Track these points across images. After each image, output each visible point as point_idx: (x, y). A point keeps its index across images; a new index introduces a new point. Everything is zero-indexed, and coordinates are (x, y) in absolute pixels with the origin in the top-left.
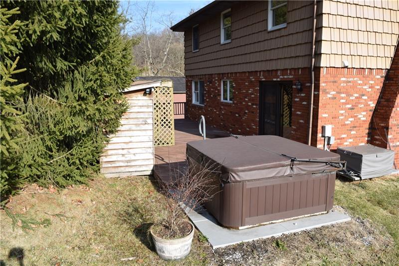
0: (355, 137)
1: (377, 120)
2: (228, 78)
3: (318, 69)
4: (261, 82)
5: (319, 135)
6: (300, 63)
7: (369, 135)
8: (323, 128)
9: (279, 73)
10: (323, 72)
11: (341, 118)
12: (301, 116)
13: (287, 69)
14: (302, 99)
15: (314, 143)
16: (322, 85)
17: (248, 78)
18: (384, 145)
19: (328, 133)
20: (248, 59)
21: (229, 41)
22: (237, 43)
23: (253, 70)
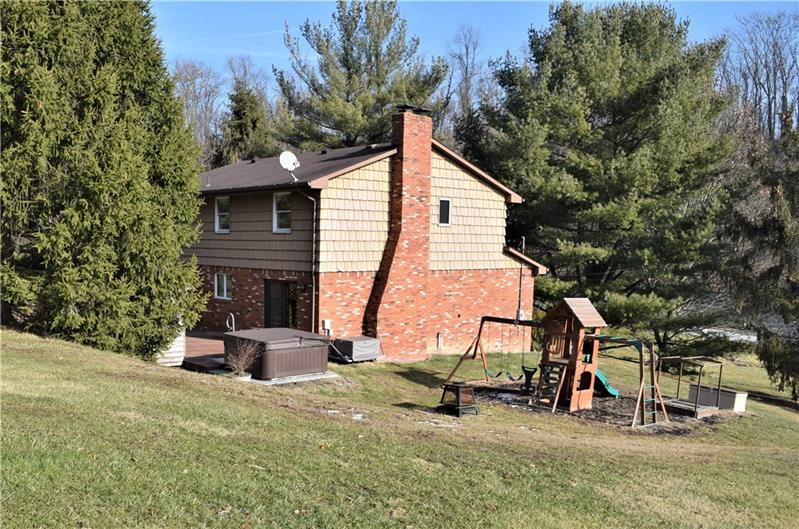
0: (351, 330)
1: (369, 315)
2: (225, 271)
3: (317, 274)
4: (266, 280)
5: (320, 328)
6: (303, 267)
7: (364, 328)
8: (323, 322)
9: (284, 273)
10: (322, 276)
11: (338, 313)
12: (306, 313)
13: (291, 271)
14: (306, 298)
15: (317, 331)
16: (321, 286)
17: (251, 274)
18: (374, 336)
19: (327, 326)
20: (251, 255)
21: (226, 231)
22: (237, 236)
23: (257, 267)
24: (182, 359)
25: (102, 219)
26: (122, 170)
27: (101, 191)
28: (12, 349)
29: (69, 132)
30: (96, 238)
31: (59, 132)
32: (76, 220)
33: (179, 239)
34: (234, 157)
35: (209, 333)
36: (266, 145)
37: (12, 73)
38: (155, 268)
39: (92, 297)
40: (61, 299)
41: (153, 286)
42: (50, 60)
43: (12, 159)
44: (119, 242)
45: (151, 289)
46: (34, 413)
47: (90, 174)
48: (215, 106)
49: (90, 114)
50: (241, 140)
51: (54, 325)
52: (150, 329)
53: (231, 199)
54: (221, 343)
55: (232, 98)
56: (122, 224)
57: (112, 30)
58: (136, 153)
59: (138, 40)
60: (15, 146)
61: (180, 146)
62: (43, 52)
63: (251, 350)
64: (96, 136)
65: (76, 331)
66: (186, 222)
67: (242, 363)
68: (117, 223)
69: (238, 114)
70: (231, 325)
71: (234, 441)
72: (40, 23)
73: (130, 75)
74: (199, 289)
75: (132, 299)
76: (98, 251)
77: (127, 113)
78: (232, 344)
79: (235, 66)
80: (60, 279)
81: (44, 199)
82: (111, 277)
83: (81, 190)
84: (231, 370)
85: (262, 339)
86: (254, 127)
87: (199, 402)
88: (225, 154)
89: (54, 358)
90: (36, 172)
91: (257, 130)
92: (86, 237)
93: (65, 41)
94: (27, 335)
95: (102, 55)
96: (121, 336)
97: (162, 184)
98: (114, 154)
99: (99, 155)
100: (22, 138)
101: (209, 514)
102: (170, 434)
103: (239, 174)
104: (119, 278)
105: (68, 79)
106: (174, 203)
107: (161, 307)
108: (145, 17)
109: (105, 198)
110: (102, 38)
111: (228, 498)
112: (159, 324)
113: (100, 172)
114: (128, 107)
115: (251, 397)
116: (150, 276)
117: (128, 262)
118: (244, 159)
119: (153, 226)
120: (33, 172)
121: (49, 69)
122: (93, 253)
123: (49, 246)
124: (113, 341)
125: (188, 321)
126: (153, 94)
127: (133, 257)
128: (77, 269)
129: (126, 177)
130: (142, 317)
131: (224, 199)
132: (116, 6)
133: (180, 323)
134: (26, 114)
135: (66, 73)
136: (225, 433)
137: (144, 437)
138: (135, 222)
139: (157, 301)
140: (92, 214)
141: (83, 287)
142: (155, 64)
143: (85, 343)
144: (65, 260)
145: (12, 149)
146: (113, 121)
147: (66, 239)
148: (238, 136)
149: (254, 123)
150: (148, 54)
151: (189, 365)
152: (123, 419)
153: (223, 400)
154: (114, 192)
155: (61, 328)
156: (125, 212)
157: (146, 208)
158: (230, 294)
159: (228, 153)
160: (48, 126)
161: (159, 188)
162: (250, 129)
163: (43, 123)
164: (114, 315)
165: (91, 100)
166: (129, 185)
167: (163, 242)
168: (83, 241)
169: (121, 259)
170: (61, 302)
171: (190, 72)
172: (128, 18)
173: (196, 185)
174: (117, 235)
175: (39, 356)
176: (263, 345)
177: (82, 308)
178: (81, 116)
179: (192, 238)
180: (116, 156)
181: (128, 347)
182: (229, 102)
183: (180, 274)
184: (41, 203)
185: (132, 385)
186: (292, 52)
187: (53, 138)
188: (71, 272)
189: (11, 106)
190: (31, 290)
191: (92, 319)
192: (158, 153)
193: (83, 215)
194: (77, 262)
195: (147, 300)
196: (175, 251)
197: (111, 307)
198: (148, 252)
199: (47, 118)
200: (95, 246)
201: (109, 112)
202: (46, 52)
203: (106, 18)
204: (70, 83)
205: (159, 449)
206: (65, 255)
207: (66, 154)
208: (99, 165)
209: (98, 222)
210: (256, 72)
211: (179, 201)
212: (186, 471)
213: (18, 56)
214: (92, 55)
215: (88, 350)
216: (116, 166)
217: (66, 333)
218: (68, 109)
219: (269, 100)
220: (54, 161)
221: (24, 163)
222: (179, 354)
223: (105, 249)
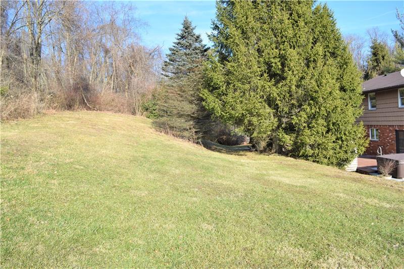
2: (374, 127)
4: (396, 130)
17: (389, 128)
20: (388, 119)
21: (374, 109)
22: (380, 110)
23: (391, 124)
24: (356, 168)
25: (319, 109)
26: (327, 87)
27: (319, 97)
28: (284, 164)
29: (304, 74)
30: (317, 117)
31: (300, 74)
32: (308, 110)
33: (354, 115)
34: (375, 74)
35: (368, 156)
36: (390, 67)
37: (279, 54)
38: (344, 128)
39: (316, 142)
40: (303, 143)
41: (343, 136)
42: (294, 46)
43: (281, 88)
44: (327, 118)
45: (342, 137)
46: (299, 193)
47: (313, 90)
48: (362, 52)
49: (312, 65)
50: (378, 66)
51: (301, 154)
52: (342, 155)
53: (376, 94)
54: (375, 161)
55: (372, 48)
56: (328, 110)
57: (319, 29)
58: (333, 79)
59: (329, 30)
60: (282, 82)
61: (352, 73)
62: (291, 43)
63: (391, 164)
64: (315, 74)
65: (310, 156)
66: (356, 106)
67: (387, 170)
68: (326, 110)
69: (375, 54)
70: (380, 152)
71: (394, 210)
72: (289, 32)
73: (328, 46)
74: (365, 136)
75: (334, 142)
76: (318, 122)
77: (327, 62)
78: (381, 161)
79: (371, 32)
80: (303, 135)
81: (295, 102)
82: (324, 133)
83: (310, 97)
84: (381, 174)
85: (397, 159)
86: (383, 59)
87: (372, 190)
88: (370, 73)
89: (302, 168)
90: (290, 91)
91: (385, 60)
92: (313, 117)
93: (299, 37)
94: (289, 158)
95: (315, 40)
96: (329, 158)
97: (345, 91)
98: (323, 80)
99: (317, 81)
100: (284, 79)
101: (388, 246)
102: (361, 205)
103: (378, 82)
104: (328, 133)
105: (301, 52)
106: (351, 99)
107: (347, 145)
108: (332, 20)
109: (321, 100)
110: (314, 33)
111: (396, 239)
112: (346, 152)
113: (318, 89)
114: (327, 60)
115: (397, 188)
116: (341, 131)
117: (331, 126)
118: (380, 75)
119: (342, 110)
120: (290, 92)
121: (294, 49)
122: (316, 123)
123: (298, 121)
124: (326, 161)
125: (360, 151)
126: (339, 53)
127: (334, 124)
128: (309, 130)
129: (329, 90)
130: (338, 150)
131: (372, 94)
132: (319, 18)
133: (356, 152)
134: (286, 69)
135: (300, 50)
136: (388, 206)
137: (349, 206)
138: (334, 108)
139: (345, 143)
140: (315, 107)
141: (313, 138)
142: (338, 39)
143: (313, 161)
144: (304, 127)
145: (281, 84)
146: (322, 67)
147: (305, 118)
148: (376, 64)
149: (383, 57)
150: (335, 35)
151: (359, 171)
152: (338, 197)
153: (383, 189)
154: (324, 97)
155: (304, 155)
156: (330, 105)
157: (338, 102)
158: (378, 137)
159: (371, 72)
160: (295, 73)
161: (343, 93)
162: (381, 60)
163: (293, 72)
164: (326, 149)
165: (312, 59)
166: (330, 93)
167: (347, 116)
168: (312, 118)
169: (328, 125)
170: (303, 144)
171: (349, 39)
172: (325, 22)
173: (360, 90)
174: (326, 115)
175: (295, 167)
176: (397, 161)
177: (312, 146)
178: (308, 67)
179: (359, 113)
180: (324, 81)
181: (332, 163)
182: (370, 50)
183: (355, 130)
184: (293, 104)
185: (339, 181)
186: (401, 21)
187: (297, 77)
188: (307, 132)
189: (280, 67)
190: (290, 140)
191: (317, 151)
192: (342, 78)
193: (311, 107)
194: (309, 127)
195: (340, 142)
196: (353, 120)
197: (325, 146)
198: (340, 121)
199: (294, 69)
200: (317, 120)
201: (320, 63)
202: (292, 43)
203: (316, 24)
204: (303, 53)
205: (357, 212)
206: (304, 125)
207: (303, 83)
208: (317, 86)
209: (318, 110)
210: (381, 34)
211: (353, 97)
212: (373, 224)
213: (282, 46)
214: (311, 41)
215: (315, 164)
216: (324, 85)
217: (306, 157)
218: (303, 64)
219: (389, 45)
220: (298, 86)
221: (286, 89)
222: (355, 166)
223: (321, 121)
